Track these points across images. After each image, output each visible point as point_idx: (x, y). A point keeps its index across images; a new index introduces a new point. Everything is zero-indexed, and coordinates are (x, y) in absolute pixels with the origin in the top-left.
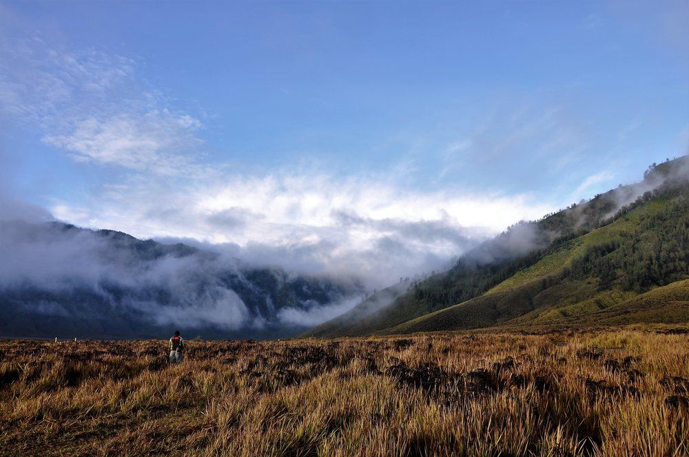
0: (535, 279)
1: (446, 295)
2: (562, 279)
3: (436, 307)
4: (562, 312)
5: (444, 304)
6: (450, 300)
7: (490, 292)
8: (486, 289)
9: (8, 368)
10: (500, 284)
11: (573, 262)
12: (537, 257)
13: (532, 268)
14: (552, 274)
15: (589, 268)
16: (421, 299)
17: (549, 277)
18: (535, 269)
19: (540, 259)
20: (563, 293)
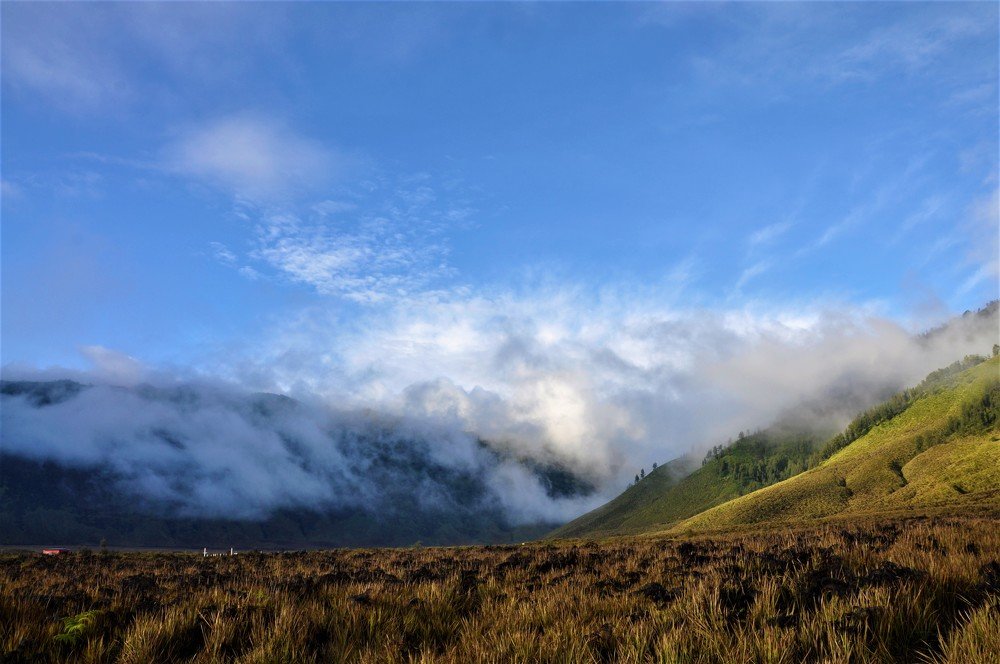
0: (903, 437)
1: (763, 467)
2: (948, 435)
3: (749, 487)
4: (955, 487)
5: (760, 481)
6: (770, 474)
7: (833, 459)
8: (826, 457)
9: (177, 625)
10: (847, 448)
11: (964, 407)
12: (904, 404)
13: (896, 420)
14: (930, 428)
15: (991, 415)
16: (725, 475)
17: (927, 433)
18: (901, 422)
19: (908, 406)
20: (951, 456)
